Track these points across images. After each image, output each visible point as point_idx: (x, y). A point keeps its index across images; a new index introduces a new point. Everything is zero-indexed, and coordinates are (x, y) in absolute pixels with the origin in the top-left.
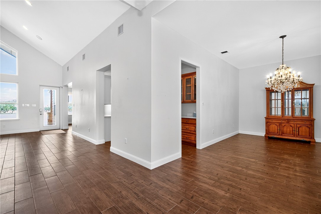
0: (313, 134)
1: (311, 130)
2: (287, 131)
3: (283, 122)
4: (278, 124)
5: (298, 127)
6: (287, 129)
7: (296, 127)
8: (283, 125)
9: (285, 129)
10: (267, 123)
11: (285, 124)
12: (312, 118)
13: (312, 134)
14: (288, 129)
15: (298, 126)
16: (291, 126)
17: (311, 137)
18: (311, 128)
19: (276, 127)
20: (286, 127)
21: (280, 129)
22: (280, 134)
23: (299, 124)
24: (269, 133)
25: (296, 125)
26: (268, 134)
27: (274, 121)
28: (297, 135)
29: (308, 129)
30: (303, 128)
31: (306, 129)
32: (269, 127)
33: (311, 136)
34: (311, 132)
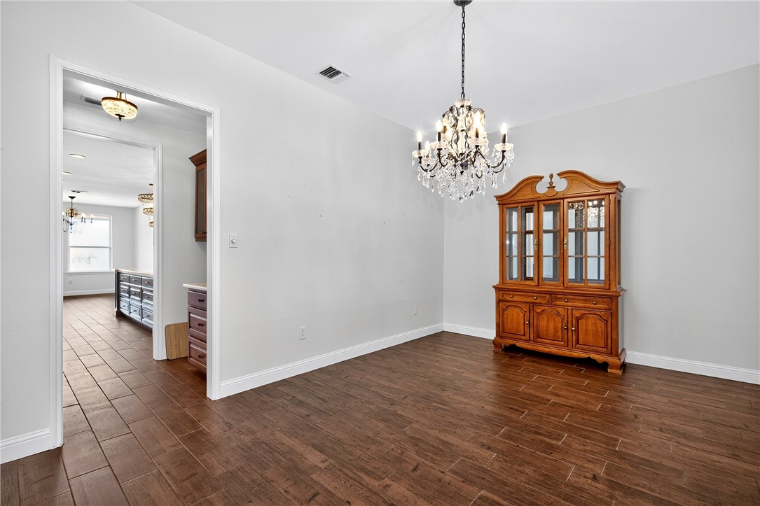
0: (613, 342)
1: (609, 329)
2: (547, 331)
3: (538, 301)
4: (525, 308)
5: (576, 317)
6: (550, 323)
7: (570, 316)
8: (539, 311)
9: (543, 323)
10: (499, 301)
11: (543, 308)
12: (613, 289)
13: (611, 342)
14: (551, 325)
15: (577, 314)
16: (558, 314)
17: (609, 352)
18: (609, 322)
19: (522, 315)
20: (546, 317)
21: (531, 321)
22: (532, 338)
23: (578, 308)
24: (504, 335)
25: (570, 312)
26: (502, 337)
27: (516, 298)
28: (574, 343)
29: (601, 325)
30: (590, 321)
31: (596, 325)
32: (503, 314)
33: (609, 347)
34: (609, 335)
